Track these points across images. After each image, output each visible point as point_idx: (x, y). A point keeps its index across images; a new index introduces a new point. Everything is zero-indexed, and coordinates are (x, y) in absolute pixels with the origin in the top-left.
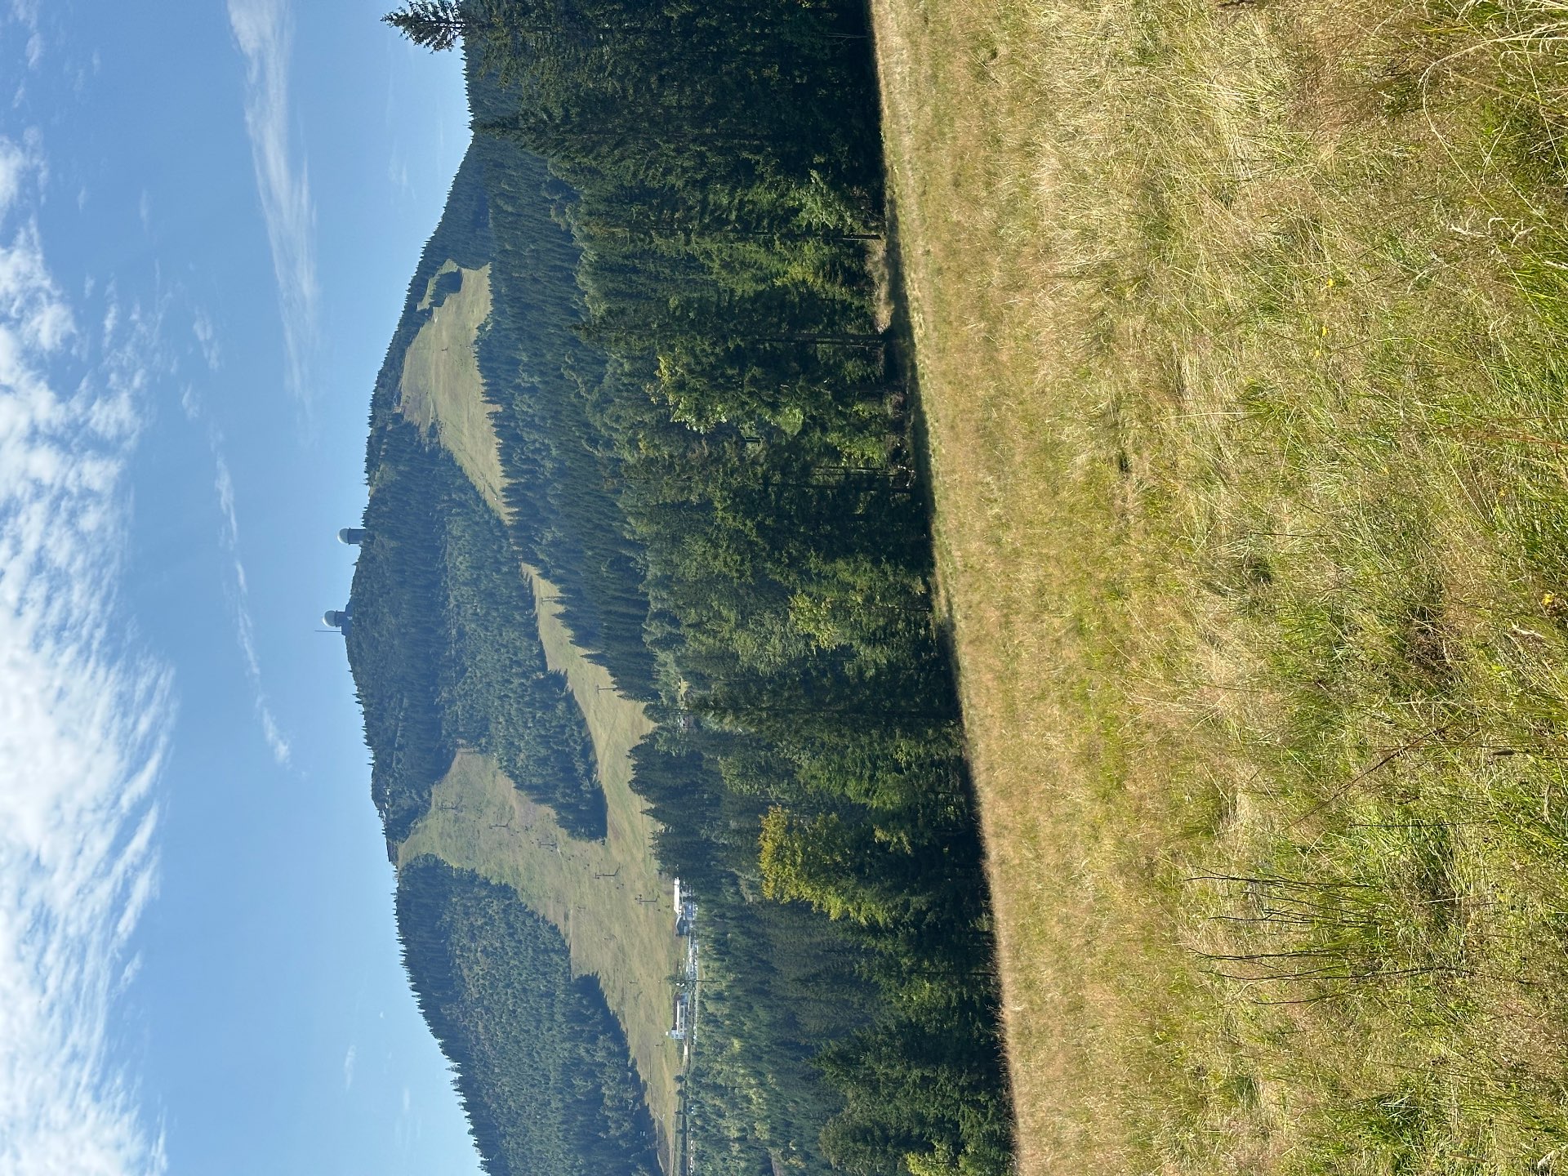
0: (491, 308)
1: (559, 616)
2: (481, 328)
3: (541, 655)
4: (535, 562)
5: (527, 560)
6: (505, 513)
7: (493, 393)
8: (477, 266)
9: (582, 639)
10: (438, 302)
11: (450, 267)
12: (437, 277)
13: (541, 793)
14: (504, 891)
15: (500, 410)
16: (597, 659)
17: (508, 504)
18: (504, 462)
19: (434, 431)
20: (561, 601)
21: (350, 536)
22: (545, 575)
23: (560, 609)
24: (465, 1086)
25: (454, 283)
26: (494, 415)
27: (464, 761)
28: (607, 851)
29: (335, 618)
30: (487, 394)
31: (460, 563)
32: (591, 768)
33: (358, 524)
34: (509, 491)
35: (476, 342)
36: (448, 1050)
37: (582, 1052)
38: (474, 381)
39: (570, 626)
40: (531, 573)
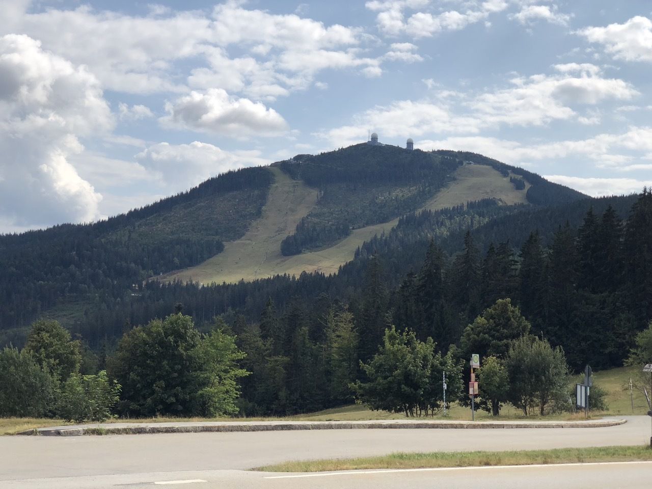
1: (376, 236)
2: (500, 200)
3: (359, 227)
4: (399, 226)
5: (400, 221)
6: (419, 212)
7: (471, 205)
8: (528, 197)
9: (368, 247)
10: (511, 180)
11: (528, 185)
12: (523, 180)
13: (301, 227)
14: (259, 213)
15: (464, 209)
16: (358, 254)
17: (423, 213)
18: (442, 211)
19: (455, 179)
20: (382, 237)
21: (410, 144)
22: (394, 230)
23: (379, 236)
25: (519, 186)
26: (462, 206)
27: (314, 194)
28: (277, 257)
29: (375, 138)
30: (472, 202)
34: (429, 213)
35: (494, 198)
38: (478, 197)
39: (372, 240)
40: (394, 223)
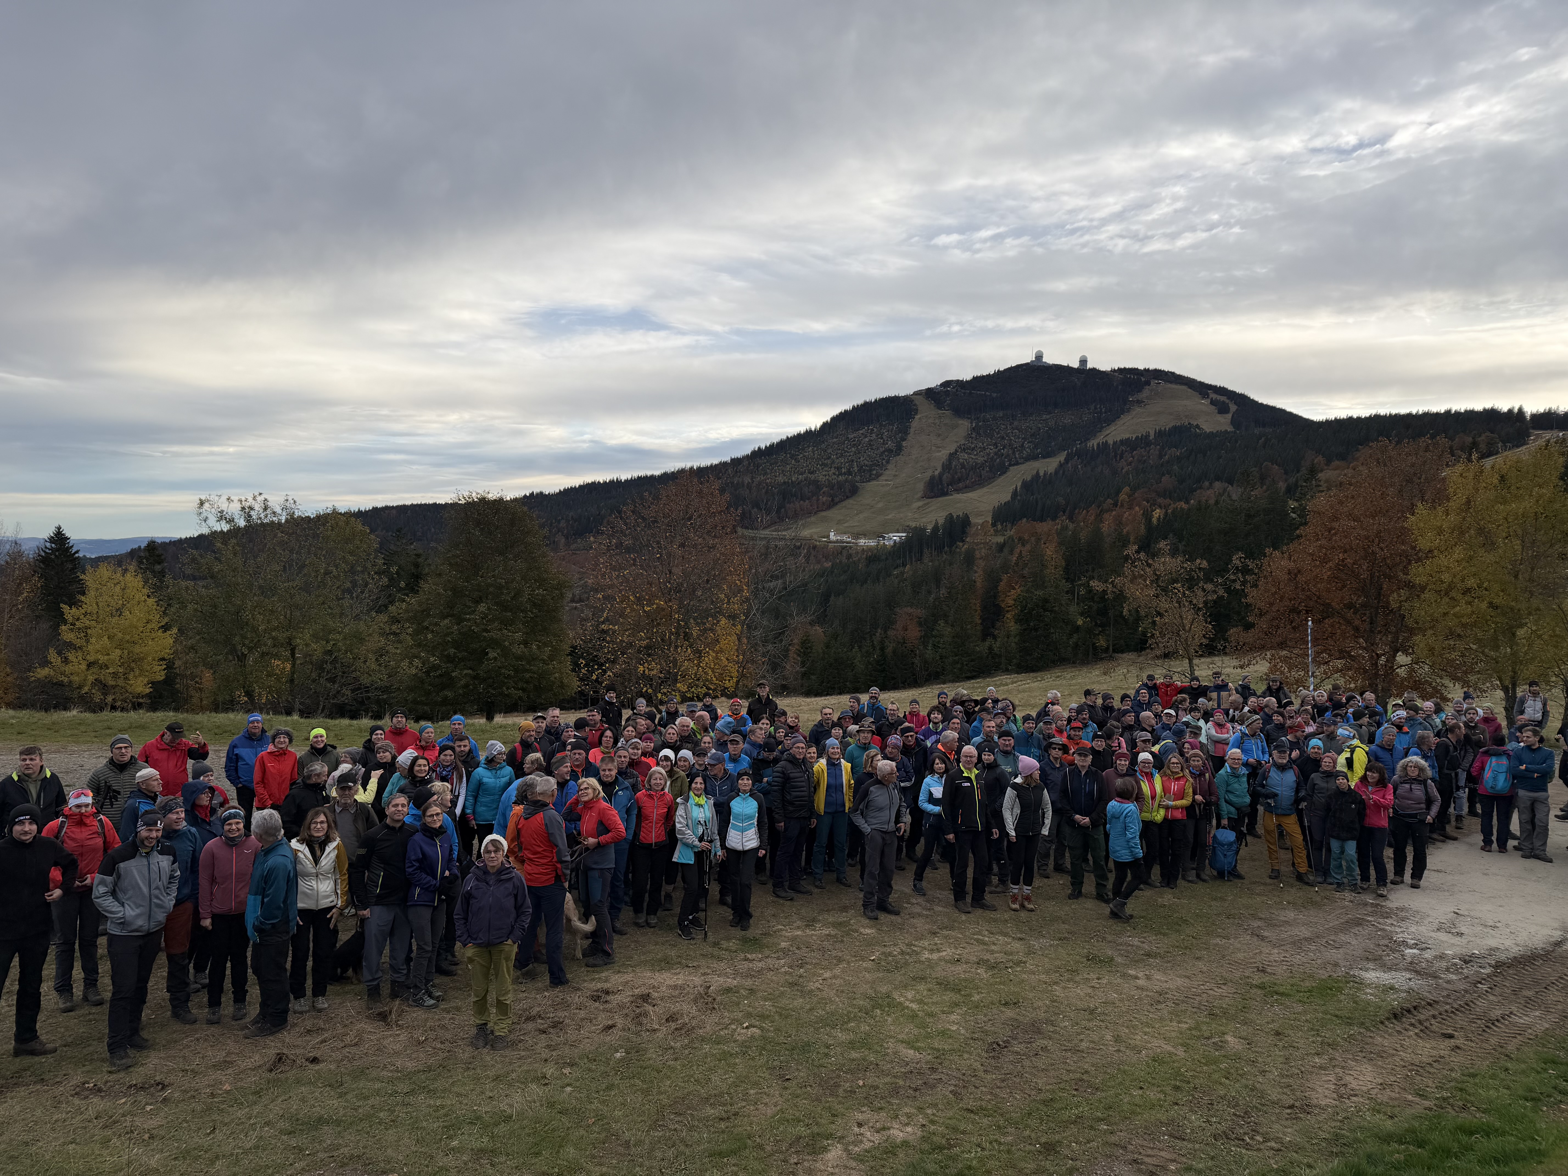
0: (1208, 431)
1: (1038, 473)
2: (1197, 426)
3: (1017, 464)
4: (1067, 460)
5: (1068, 454)
6: (1093, 443)
7: (1160, 434)
8: (1233, 422)
9: (1026, 485)
10: (1213, 403)
11: (1233, 408)
12: (1227, 401)
13: (947, 467)
14: (899, 449)
15: (1151, 438)
16: (1015, 494)
17: (1098, 444)
18: (1121, 441)
19: (1139, 402)
20: (1045, 474)
21: (1083, 361)
22: (1061, 465)
23: (1042, 473)
24: (809, 434)
25: (1223, 409)
26: (1148, 435)
27: (964, 425)
28: (919, 500)
29: (1039, 357)
30: (1160, 431)
31: (1068, 419)
32: (958, 491)
33: (1089, 366)
34: (1106, 444)
35: (1189, 424)
36: (825, 425)
37: (825, 489)
38: (1167, 423)
39: (1032, 478)
40: (1062, 457)
